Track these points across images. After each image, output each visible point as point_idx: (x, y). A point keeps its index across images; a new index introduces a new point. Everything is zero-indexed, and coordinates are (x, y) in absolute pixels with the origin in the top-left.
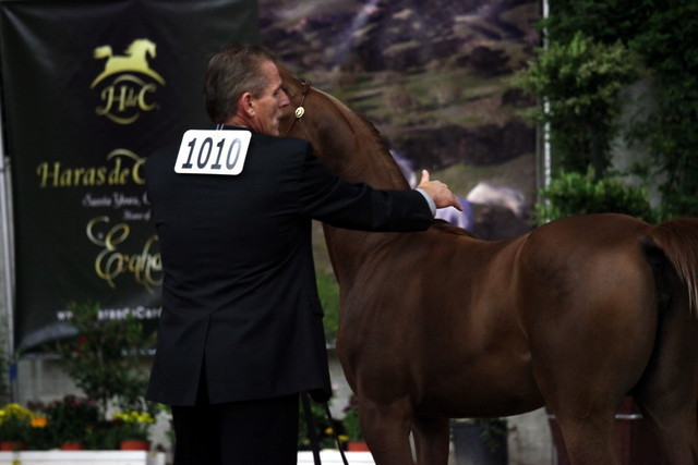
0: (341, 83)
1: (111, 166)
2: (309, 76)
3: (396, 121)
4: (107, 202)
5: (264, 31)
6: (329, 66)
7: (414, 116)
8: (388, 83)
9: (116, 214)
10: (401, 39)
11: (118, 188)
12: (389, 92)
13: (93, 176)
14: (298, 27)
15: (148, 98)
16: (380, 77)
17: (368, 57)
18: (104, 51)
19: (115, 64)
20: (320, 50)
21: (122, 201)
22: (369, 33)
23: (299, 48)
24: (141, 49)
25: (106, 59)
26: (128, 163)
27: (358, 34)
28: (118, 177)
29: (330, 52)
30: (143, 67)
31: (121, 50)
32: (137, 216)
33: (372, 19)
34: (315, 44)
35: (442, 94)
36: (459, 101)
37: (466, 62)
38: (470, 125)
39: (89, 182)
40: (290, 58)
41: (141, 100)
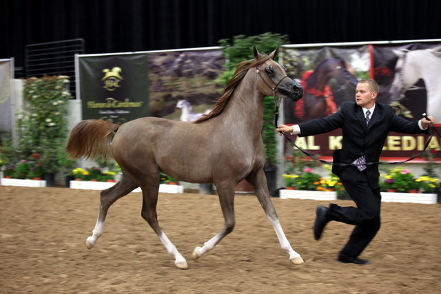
1: (107, 102)
2: (162, 78)
3: (187, 91)
4: (105, 112)
5: (150, 65)
6: (167, 75)
8: (184, 80)
9: (108, 115)
10: (188, 68)
11: (108, 109)
12: (184, 83)
13: (102, 105)
14: (158, 64)
15: (119, 83)
16: (182, 79)
17: (179, 73)
18: (106, 70)
19: (109, 74)
20: (164, 71)
21: (110, 112)
22: (180, 66)
23: (158, 70)
24: (116, 71)
25: (105, 73)
26: (112, 102)
27: (176, 66)
28: (109, 106)
29: (168, 71)
30: (117, 75)
31: (111, 70)
32: (115, 117)
33: (180, 62)
34: (164, 69)
35: (198, 84)
36: (203, 86)
37: (205, 75)
38: (206, 93)
39: (101, 107)
40: (157, 73)
41: (115, 84)
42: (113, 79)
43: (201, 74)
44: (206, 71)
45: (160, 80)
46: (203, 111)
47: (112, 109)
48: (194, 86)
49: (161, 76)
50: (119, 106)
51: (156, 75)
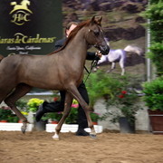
0: (87, 14)
1: (15, 38)
2: (77, 12)
4: (14, 49)
6: (83, 9)
7: (109, 25)
11: (18, 45)
13: (10, 41)
17: (95, 7)
18: (14, 3)
19: (17, 7)
21: (19, 48)
25: (14, 5)
26: (21, 37)
28: (18, 41)
29: (83, 5)
30: (26, 8)
31: (18, 3)
34: (79, 2)
35: (117, 18)
36: (122, 20)
37: (124, 9)
38: (125, 28)
39: (9, 42)
40: (70, 6)
41: (25, 18)
42: (22, 12)
43: (121, 8)
44: (125, 5)
45: (75, 14)
46: (122, 47)
47: (21, 45)
48: (112, 20)
49: (77, 9)
50: (29, 42)
51: (71, 9)
